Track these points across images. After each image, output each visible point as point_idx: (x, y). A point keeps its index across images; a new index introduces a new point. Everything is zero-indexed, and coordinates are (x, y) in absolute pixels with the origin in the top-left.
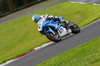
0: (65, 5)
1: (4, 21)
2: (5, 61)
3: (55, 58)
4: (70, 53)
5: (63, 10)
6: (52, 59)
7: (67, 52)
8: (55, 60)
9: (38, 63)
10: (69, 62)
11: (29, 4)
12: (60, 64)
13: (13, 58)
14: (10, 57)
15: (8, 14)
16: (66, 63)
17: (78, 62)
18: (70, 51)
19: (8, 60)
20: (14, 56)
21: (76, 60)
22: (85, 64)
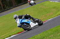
0: (47, 3)
1: (10, 12)
2: (10, 36)
3: (40, 34)
4: (49, 32)
5: (45, 6)
6: (38, 35)
7: (47, 31)
8: (40, 35)
9: (30, 37)
10: (49, 36)
11: (25, 2)
12: (43, 38)
13: (15, 34)
14: (13, 33)
15: (12, 8)
16: (47, 37)
17: (54, 37)
18: (49, 30)
19: (12, 35)
20: (15, 33)
21: (52, 35)
22: (58, 38)
